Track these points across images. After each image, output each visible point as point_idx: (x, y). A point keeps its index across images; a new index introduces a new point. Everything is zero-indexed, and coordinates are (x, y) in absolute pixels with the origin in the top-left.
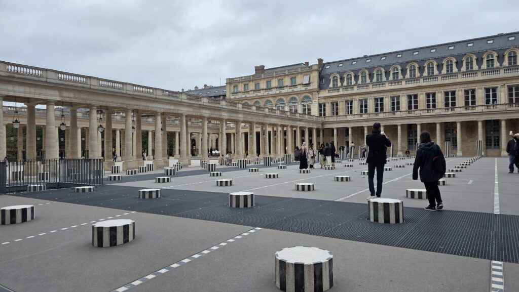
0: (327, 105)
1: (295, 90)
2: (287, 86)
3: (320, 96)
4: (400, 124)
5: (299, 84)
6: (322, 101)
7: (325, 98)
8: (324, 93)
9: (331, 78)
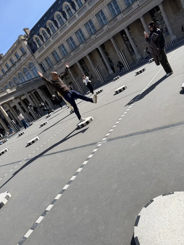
0: (43, 62)
1: (21, 62)
2: (16, 62)
3: (36, 58)
4: (86, 54)
5: (21, 57)
6: (40, 61)
7: (39, 58)
8: (37, 54)
9: (35, 40)
